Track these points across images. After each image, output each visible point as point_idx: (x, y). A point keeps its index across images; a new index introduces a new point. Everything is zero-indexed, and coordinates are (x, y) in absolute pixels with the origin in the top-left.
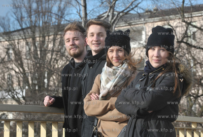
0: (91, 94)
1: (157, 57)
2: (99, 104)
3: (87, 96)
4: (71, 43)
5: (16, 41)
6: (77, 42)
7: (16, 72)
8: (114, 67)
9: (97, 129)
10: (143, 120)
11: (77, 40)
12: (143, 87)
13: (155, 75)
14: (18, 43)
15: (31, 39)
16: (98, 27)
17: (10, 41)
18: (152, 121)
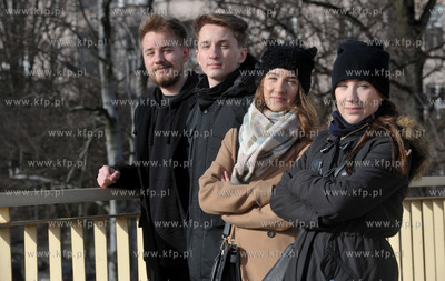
1: (353, 102)
4: (156, 58)
6: (169, 57)
11: (169, 51)
13: (352, 142)
16: (219, 29)
18: (346, 239)
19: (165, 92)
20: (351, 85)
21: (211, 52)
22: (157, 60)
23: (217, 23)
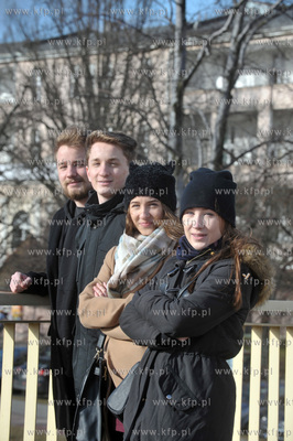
0: (95, 285)
1: (199, 229)
2: (107, 307)
3: (87, 289)
5: (50, 62)
7: (48, 127)
8: (140, 237)
9: (102, 354)
10: (169, 355)
12: (171, 288)
13: (196, 266)
14: (54, 67)
15: (80, 60)
17: (37, 60)
18: (185, 358)
19: (78, 204)
20: (197, 213)
21: (101, 169)
22: (69, 174)
23: (108, 142)
